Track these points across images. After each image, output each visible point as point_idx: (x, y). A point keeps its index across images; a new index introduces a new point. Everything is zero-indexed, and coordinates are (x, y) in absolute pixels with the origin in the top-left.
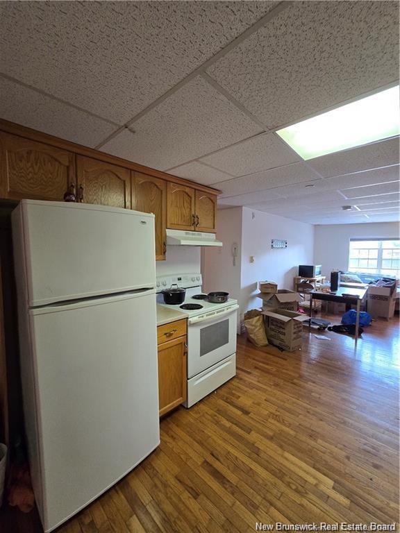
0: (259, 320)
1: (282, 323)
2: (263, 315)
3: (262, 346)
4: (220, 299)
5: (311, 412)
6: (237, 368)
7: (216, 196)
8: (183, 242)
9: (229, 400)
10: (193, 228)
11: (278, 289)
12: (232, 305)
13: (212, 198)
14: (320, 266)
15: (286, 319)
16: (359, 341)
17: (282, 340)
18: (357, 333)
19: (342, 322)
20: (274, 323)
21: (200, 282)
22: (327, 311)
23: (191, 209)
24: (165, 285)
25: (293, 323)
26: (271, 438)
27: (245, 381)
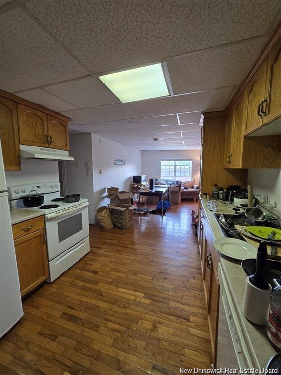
0: (106, 212)
1: (121, 212)
2: (110, 209)
3: (109, 229)
4: (74, 199)
5: (136, 261)
6: (91, 246)
7: (67, 122)
8: (37, 156)
9: (84, 269)
10: (47, 145)
11: (119, 191)
12: (84, 202)
13: (63, 123)
14: (145, 176)
15: (123, 209)
16: (165, 218)
17: (122, 223)
18: (163, 213)
19: (157, 208)
20: (117, 213)
21: (59, 189)
22: (149, 203)
23: (44, 130)
24: (25, 192)
25: (127, 211)
26: (111, 283)
27: (96, 253)
